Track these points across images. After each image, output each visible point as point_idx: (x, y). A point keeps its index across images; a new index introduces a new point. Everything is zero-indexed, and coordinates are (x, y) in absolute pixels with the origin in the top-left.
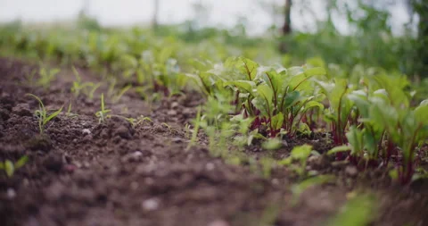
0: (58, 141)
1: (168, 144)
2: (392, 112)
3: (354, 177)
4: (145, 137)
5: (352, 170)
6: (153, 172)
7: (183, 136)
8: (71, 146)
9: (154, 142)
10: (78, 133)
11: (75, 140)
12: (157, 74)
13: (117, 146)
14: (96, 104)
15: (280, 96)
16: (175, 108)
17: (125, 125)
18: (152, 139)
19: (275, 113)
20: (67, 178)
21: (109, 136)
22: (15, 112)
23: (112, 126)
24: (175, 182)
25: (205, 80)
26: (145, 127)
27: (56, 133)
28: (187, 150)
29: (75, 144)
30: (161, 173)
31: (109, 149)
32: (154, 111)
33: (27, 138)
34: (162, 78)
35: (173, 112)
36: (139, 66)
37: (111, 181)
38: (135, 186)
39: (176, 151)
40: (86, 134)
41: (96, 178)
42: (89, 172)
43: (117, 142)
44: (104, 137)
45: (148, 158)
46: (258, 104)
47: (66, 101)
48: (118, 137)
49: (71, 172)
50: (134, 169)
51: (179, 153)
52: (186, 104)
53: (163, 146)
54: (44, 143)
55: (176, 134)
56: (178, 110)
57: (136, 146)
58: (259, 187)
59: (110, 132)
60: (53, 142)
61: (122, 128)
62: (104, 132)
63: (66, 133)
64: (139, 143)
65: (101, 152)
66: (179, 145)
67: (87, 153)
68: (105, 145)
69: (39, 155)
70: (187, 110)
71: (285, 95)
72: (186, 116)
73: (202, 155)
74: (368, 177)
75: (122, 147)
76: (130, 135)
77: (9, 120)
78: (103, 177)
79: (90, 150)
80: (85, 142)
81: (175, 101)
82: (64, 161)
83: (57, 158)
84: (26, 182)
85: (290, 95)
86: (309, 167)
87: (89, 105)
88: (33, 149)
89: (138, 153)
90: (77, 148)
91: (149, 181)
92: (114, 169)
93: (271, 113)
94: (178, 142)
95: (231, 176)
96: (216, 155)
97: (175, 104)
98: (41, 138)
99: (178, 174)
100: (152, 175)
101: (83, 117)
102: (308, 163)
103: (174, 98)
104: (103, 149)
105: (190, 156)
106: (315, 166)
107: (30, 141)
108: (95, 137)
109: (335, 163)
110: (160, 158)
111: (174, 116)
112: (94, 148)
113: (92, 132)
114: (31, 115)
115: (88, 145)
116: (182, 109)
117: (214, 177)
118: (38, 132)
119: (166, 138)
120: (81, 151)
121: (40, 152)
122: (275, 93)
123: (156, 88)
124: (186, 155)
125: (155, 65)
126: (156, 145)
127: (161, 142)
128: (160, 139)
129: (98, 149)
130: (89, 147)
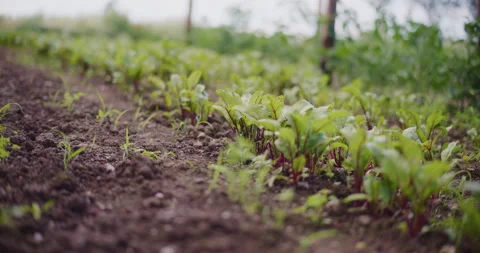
0: (82, 178)
1: (190, 185)
2: (404, 166)
3: (367, 226)
4: (167, 177)
5: (365, 219)
6: (172, 218)
7: (205, 174)
8: (94, 184)
9: (177, 183)
10: (102, 170)
11: (99, 178)
12: (185, 99)
13: (140, 186)
14: (121, 132)
15: (303, 138)
16: (202, 138)
17: (148, 164)
18: (174, 180)
19: (297, 155)
20: (90, 221)
21: (133, 175)
22: (39, 142)
23: (135, 165)
24: (192, 230)
25: (232, 113)
26: (168, 165)
27: (81, 169)
28: (208, 192)
29: (99, 181)
30: (180, 221)
31: (132, 189)
32: (180, 142)
33: (52, 175)
34: (190, 104)
35: (199, 143)
36: (167, 89)
37: (132, 226)
38: (154, 232)
39: (197, 194)
40: (110, 171)
41: (119, 223)
42: (112, 215)
43: (140, 182)
44: (128, 176)
45: (168, 202)
46: (281, 145)
47: (91, 128)
48: (141, 177)
49: (94, 215)
50: (154, 215)
51: (199, 197)
52: (213, 134)
53: (184, 188)
54: (69, 183)
55: (199, 173)
56: (205, 141)
57: (158, 188)
58: (270, 238)
59: (133, 171)
60: (78, 179)
61: (145, 168)
62: (128, 171)
63: (90, 169)
64: (160, 184)
65: (124, 192)
66: (199, 187)
67: (110, 192)
68: (127, 185)
69: (65, 194)
70: (213, 142)
71: (308, 137)
72: (212, 149)
73: (221, 200)
74: (380, 227)
75: (144, 188)
76: (153, 175)
77: (33, 152)
78: (125, 221)
79: (114, 189)
80: (109, 180)
81: (202, 130)
82: (88, 201)
83: (81, 200)
84: (52, 224)
85: (313, 137)
86: (325, 214)
87: (114, 133)
88: (58, 188)
89: (160, 195)
90: (101, 186)
91: (168, 228)
92: (136, 214)
93: (294, 155)
94: (200, 183)
95: (245, 226)
96: (236, 198)
97: (202, 134)
98: (66, 177)
99: (194, 222)
100: (171, 222)
101: (108, 149)
102: (325, 210)
103: (202, 127)
104: (126, 189)
105: (210, 201)
106: (332, 213)
107: (54, 179)
108: (119, 176)
109: (351, 210)
110: (180, 201)
111: (200, 147)
112: (117, 187)
113: (116, 170)
114: (55, 145)
115: (111, 183)
116: (209, 140)
117: (229, 225)
118: (62, 168)
119: (188, 178)
120: (104, 190)
121: (64, 191)
122: (298, 134)
123: (184, 115)
124: (205, 199)
125: (184, 91)
126: (178, 186)
127: (183, 183)
128: (182, 179)
129: (121, 189)
130: (113, 186)
